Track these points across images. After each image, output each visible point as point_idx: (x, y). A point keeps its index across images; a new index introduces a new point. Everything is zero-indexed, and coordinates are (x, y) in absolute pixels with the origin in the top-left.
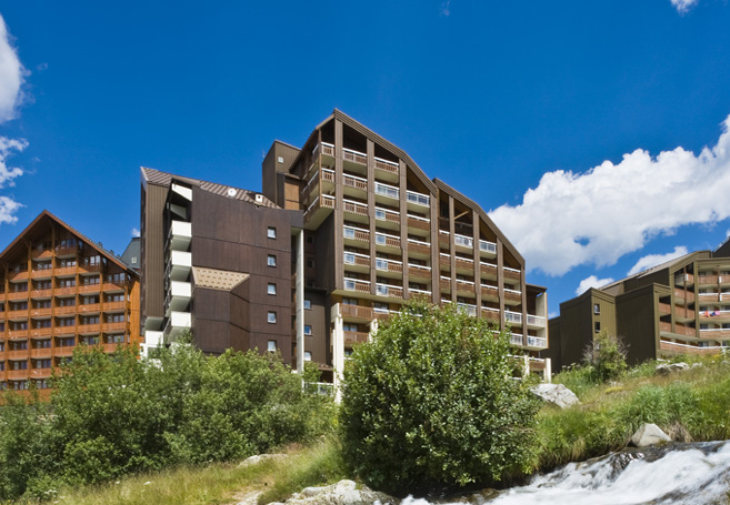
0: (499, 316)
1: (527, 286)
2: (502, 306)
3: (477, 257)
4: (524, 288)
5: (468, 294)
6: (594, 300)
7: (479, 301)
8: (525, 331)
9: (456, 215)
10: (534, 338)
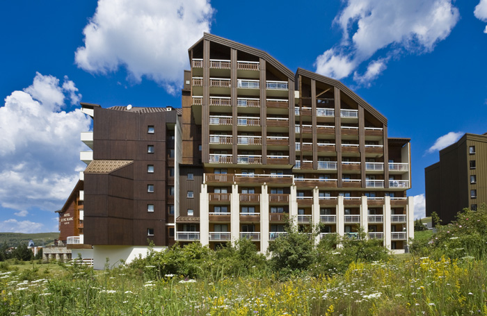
0: (360, 167)
1: (389, 140)
2: (363, 159)
3: (338, 123)
4: (386, 142)
5: (329, 153)
6: (469, 143)
7: (340, 158)
8: (387, 176)
9: (317, 94)
10: (397, 181)
